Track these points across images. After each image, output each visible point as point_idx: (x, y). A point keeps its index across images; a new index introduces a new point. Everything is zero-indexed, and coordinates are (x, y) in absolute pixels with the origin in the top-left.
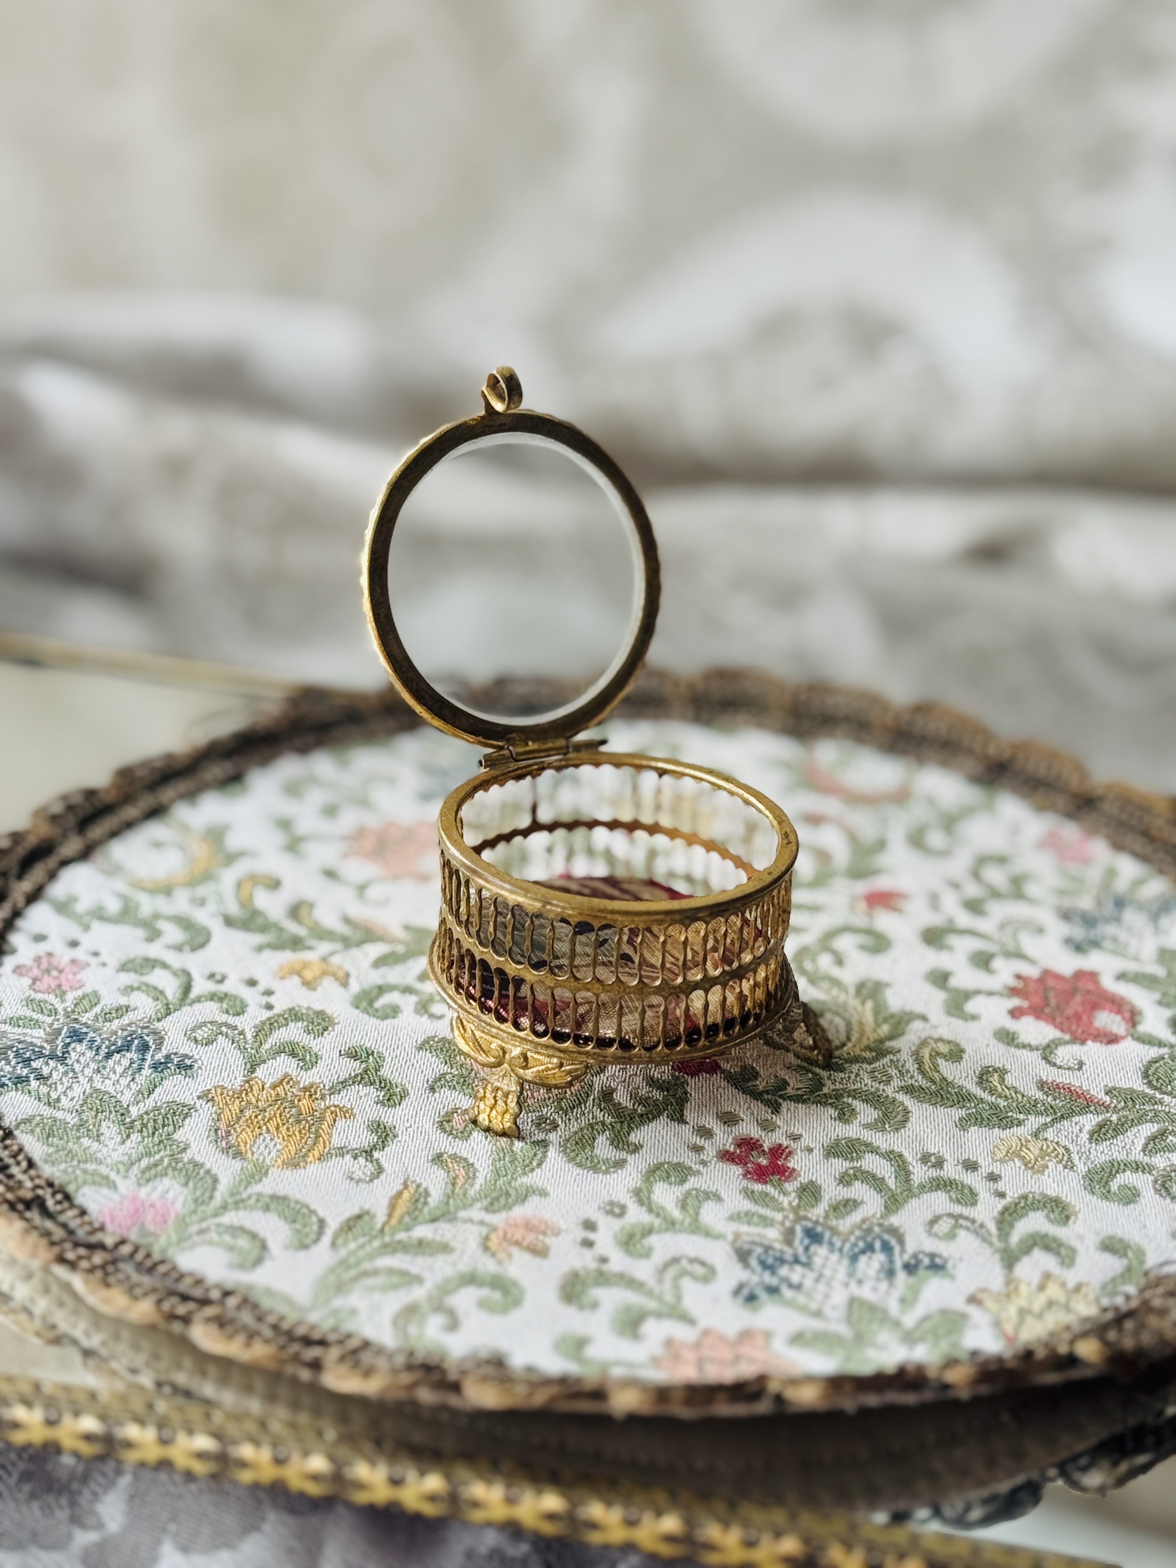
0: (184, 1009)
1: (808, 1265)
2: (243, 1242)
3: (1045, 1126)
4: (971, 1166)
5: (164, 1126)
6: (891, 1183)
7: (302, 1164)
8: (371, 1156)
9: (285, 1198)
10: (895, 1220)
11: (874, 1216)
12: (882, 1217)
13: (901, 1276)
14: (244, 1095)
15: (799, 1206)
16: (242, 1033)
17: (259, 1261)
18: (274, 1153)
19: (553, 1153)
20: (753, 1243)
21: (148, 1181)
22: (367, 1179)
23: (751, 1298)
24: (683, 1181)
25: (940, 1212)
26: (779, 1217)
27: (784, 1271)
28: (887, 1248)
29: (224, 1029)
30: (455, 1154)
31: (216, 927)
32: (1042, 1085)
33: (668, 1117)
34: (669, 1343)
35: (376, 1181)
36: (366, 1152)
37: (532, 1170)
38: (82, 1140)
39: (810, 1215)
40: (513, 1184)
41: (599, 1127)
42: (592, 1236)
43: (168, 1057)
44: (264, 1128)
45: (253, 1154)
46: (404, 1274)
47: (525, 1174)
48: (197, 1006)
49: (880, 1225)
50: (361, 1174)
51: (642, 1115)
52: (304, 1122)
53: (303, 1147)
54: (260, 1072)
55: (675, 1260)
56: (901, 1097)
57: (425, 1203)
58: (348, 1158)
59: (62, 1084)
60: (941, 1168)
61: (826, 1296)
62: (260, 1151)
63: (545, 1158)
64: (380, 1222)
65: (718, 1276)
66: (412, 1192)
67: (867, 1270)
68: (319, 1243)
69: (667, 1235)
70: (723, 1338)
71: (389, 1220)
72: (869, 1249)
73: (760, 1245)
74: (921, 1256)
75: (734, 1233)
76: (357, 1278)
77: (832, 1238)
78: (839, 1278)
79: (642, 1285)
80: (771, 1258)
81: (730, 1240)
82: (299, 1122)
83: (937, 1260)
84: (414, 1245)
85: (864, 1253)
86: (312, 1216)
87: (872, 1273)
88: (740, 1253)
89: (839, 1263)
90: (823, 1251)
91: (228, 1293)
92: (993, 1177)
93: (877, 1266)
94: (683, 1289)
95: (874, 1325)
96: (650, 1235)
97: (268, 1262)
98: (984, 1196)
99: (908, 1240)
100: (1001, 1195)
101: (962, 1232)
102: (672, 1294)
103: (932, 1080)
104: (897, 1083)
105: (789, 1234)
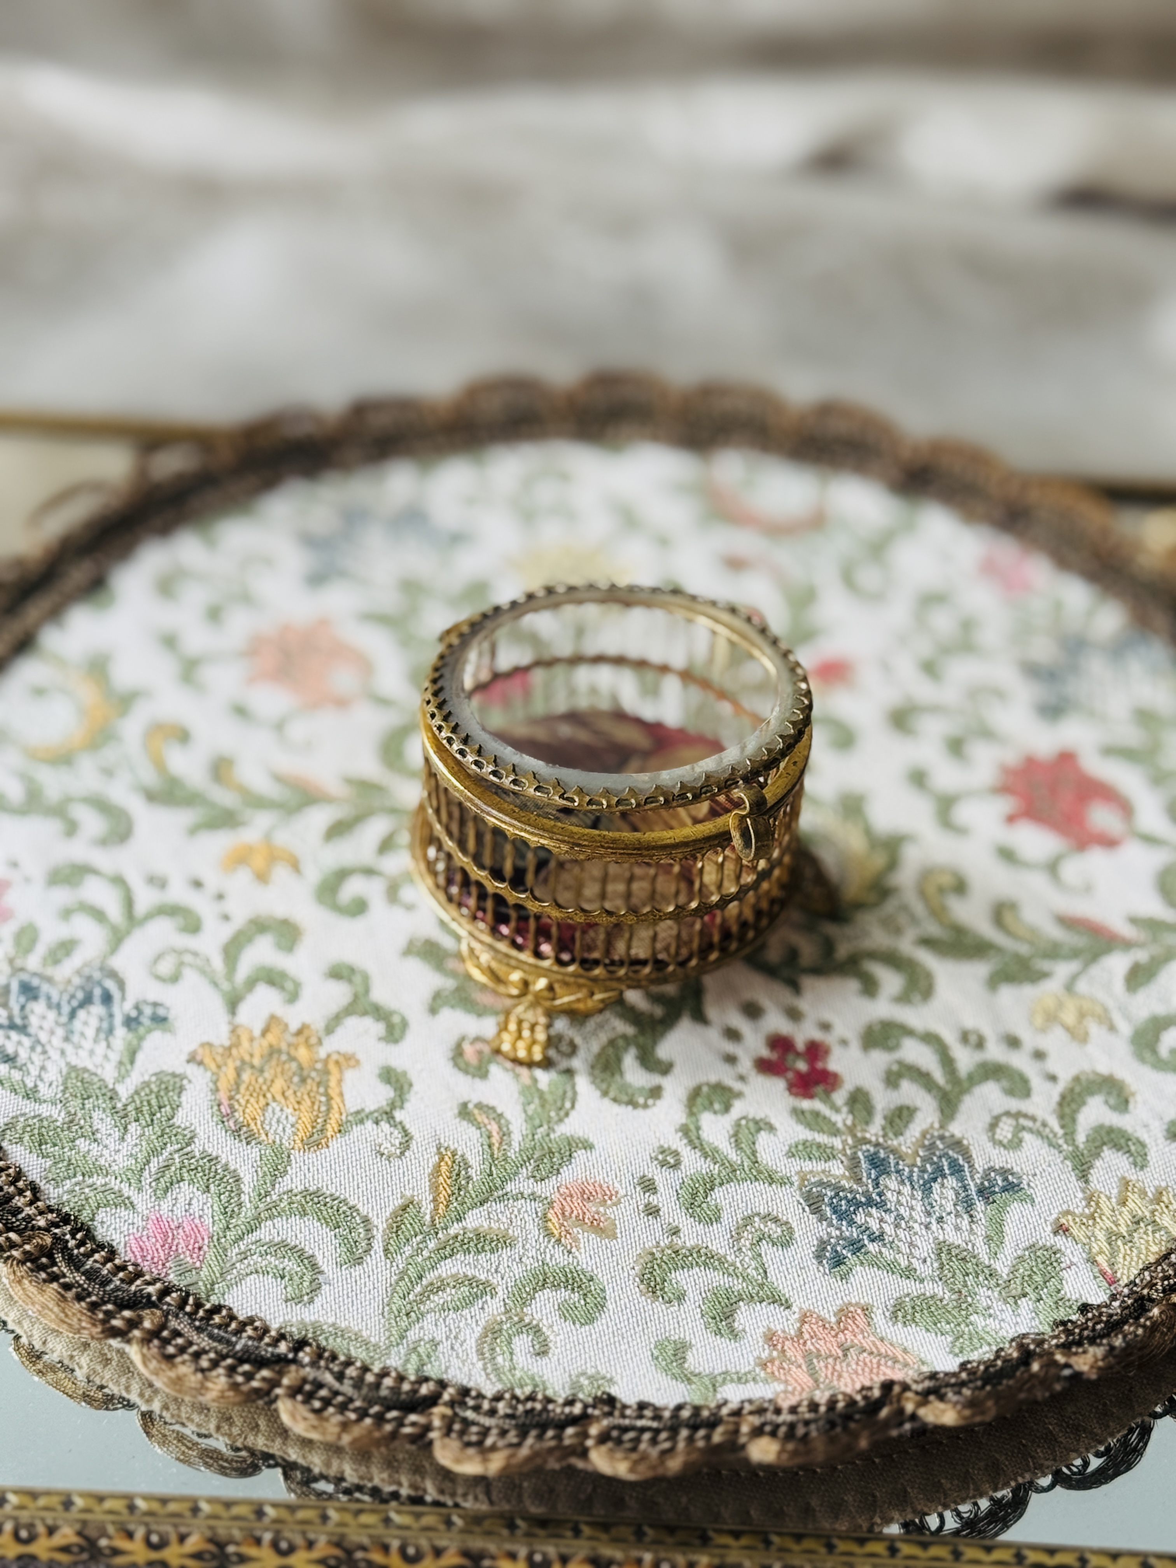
0: (134, 933)
1: (881, 1205)
2: (291, 1265)
3: (1075, 978)
4: (1013, 1042)
5: (160, 1107)
6: (939, 1076)
7: (323, 1141)
8: (393, 1118)
9: (317, 1193)
10: (955, 1129)
11: (932, 1127)
12: (942, 1127)
13: (980, 1205)
14: (234, 1052)
15: (854, 1125)
16: (207, 961)
17: (315, 1288)
18: (289, 1131)
19: (582, 1086)
20: (821, 1183)
21: (166, 1190)
22: (398, 1151)
23: (838, 1261)
24: (727, 1108)
25: (997, 1111)
26: (837, 1143)
27: (860, 1218)
28: (956, 1170)
29: (187, 957)
30: (480, 1102)
31: (135, 804)
32: (1061, 920)
33: (689, 1017)
34: (770, 1338)
35: (407, 1154)
36: (386, 1113)
37: (567, 1115)
38: (77, 1142)
39: (868, 1135)
40: (552, 1136)
41: (621, 1042)
42: (654, 1200)
43: (137, 1007)
44: (269, 1095)
45: (267, 1135)
46: (471, 1281)
47: (561, 1120)
48: (150, 928)
49: (942, 1138)
50: (389, 1145)
51: (662, 1019)
52: (309, 1080)
53: (318, 1117)
54: (243, 1015)
55: (748, 1220)
56: (922, 955)
57: (469, 1178)
58: (369, 1124)
59: (32, 1063)
60: (984, 1048)
61: (911, 1244)
62: (274, 1128)
63: (575, 1093)
64: (428, 1212)
65: (796, 1235)
66: (450, 1163)
67: (943, 1202)
68: (372, 1253)
69: (731, 1187)
70: (823, 1323)
71: (436, 1209)
72: (939, 1173)
73: (828, 1185)
74: (993, 1174)
75: (797, 1173)
76: (425, 1296)
77: (897, 1164)
78: (917, 1217)
79: (722, 1261)
80: (843, 1202)
81: (796, 1184)
82: (303, 1080)
83: (1010, 1177)
84: (471, 1239)
85: (935, 1180)
86: (355, 1214)
87: (949, 1207)
88: (811, 1202)
89: (913, 1197)
90: (891, 1183)
91: (300, 1344)
92: (1039, 1055)
93: (951, 1194)
94: (765, 1260)
95: (970, 1280)
96: (712, 1189)
97: (325, 1288)
98: (1037, 1083)
99: (974, 1156)
100: (1053, 1078)
101: (1027, 1136)
102: (756, 1269)
103: (945, 927)
104: (909, 933)
105: (854, 1166)
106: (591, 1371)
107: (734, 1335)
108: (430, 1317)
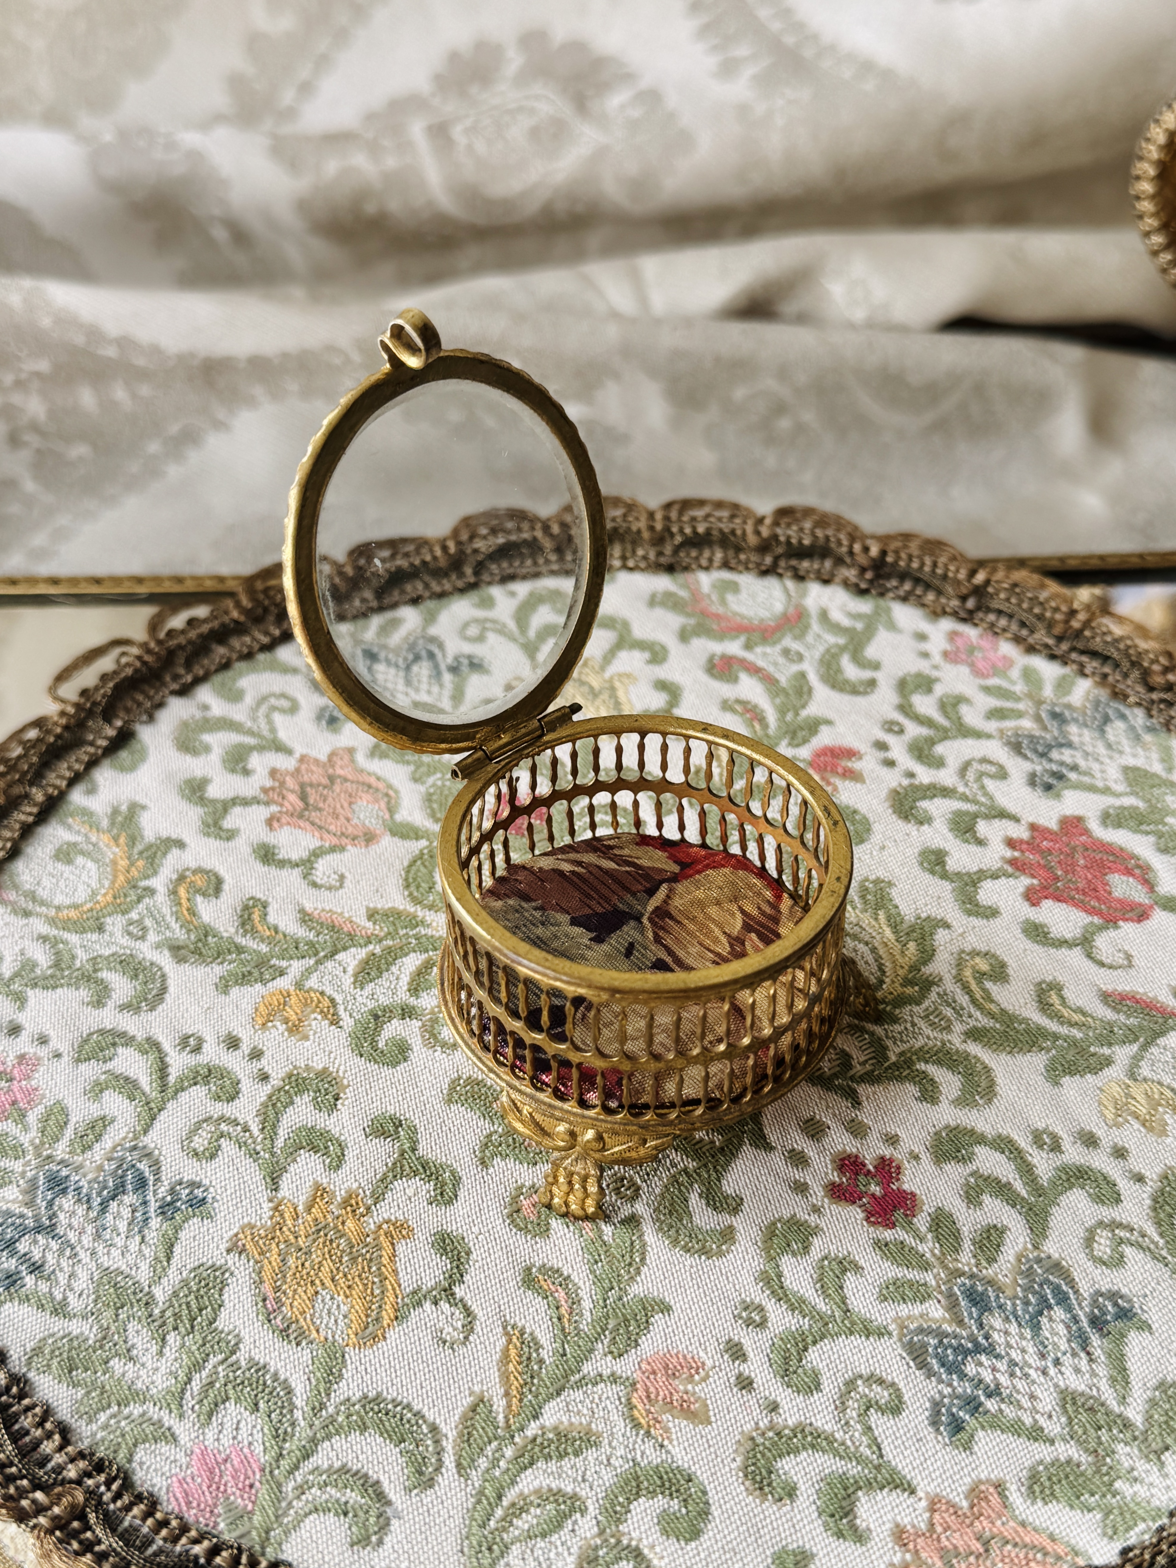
0: (169, 1105)
1: (990, 1351)
2: (353, 1497)
3: (1136, 1059)
4: (1090, 1141)
5: (200, 1310)
6: (1019, 1186)
7: (379, 1333)
8: (453, 1294)
9: (378, 1399)
10: (1051, 1248)
11: (1026, 1249)
12: (1036, 1247)
13: (1095, 1340)
14: (278, 1233)
15: (943, 1254)
16: (246, 1129)
17: (384, 1527)
18: (341, 1323)
19: (651, 1236)
20: (921, 1330)
21: (210, 1415)
22: (461, 1336)
23: (956, 1427)
24: (807, 1248)
25: (1089, 1222)
26: (929, 1278)
27: (970, 1369)
28: (1063, 1300)
29: (224, 1127)
30: (544, 1265)
31: (167, 963)
32: (1106, 997)
33: (751, 1145)
34: (899, 1536)
35: (471, 1338)
36: (445, 1290)
37: (638, 1271)
38: (112, 1363)
39: (960, 1266)
40: (625, 1300)
41: (683, 1179)
42: (745, 1369)
43: (172, 1191)
44: (317, 1282)
45: (318, 1331)
46: (556, 1495)
47: (632, 1278)
48: (182, 1097)
49: (1038, 1260)
50: (451, 1330)
51: (722, 1149)
52: (360, 1259)
53: (372, 1302)
54: (285, 1191)
55: (850, 1385)
56: (974, 1049)
57: (541, 1362)
58: (428, 1306)
59: (61, 1270)
60: (1062, 1152)
61: (1032, 1397)
62: (325, 1321)
63: (644, 1245)
64: (501, 1410)
65: (906, 1398)
66: (518, 1344)
67: (1056, 1339)
68: (444, 1470)
69: (826, 1345)
70: (955, 1509)
71: (509, 1406)
72: (1044, 1305)
73: (929, 1332)
74: (1101, 1299)
75: (894, 1320)
76: (507, 1521)
77: (998, 1297)
78: (1031, 1361)
79: (830, 1439)
80: (949, 1351)
81: (895, 1333)
82: (354, 1260)
83: (1120, 1301)
84: (551, 1441)
85: (1041, 1313)
86: (420, 1422)
87: (1064, 1345)
88: (915, 1354)
89: (1022, 1337)
90: (996, 1321)
92: (1120, 1153)
93: (1061, 1329)
94: (876, 1433)
95: (1104, 1436)
96: (806, 1349)
97: (395, 1523)
98: (1124, 1185)
99: (1077, 1279)
100: (1140, 1179)
101: (1128, 1251)
102: (869, 1446)
103: (993, 1016)
104: (958, 1028)
105: (953, 1305)
107: (858, 1536)
108: (515, 1549)
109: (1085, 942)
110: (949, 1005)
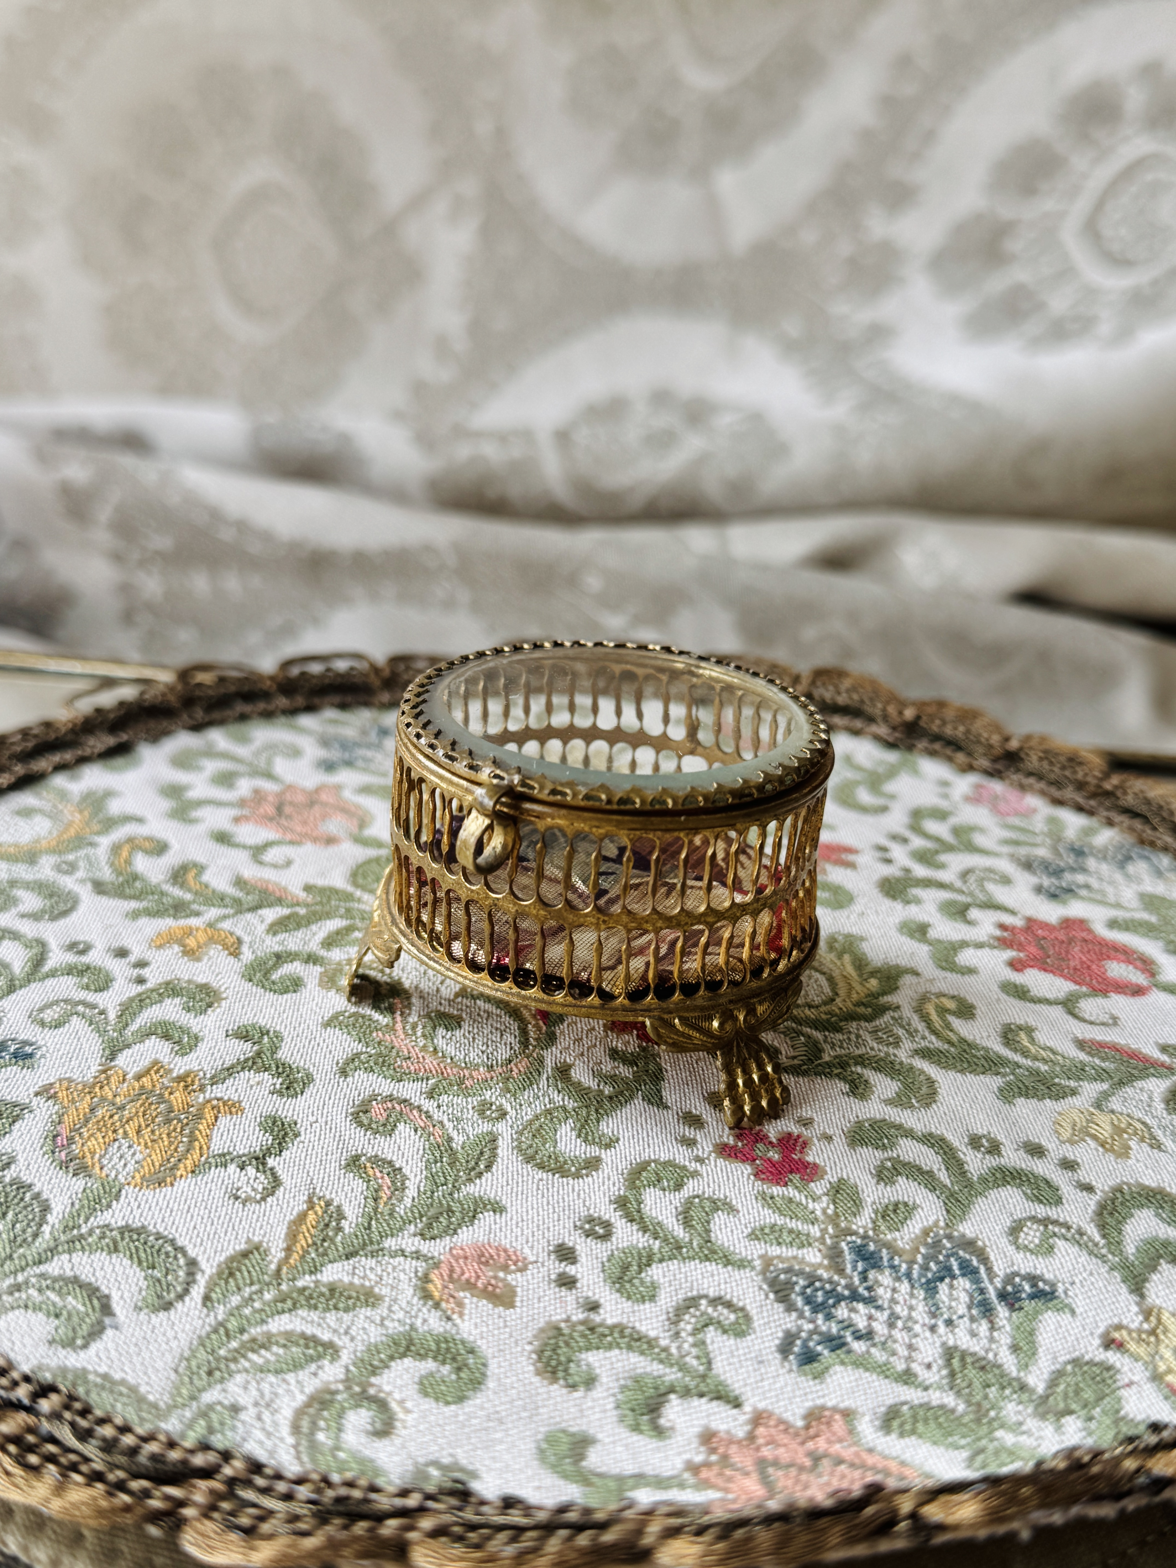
0: (33, 985)
1: (870, 1301)
2: (74, 1303)
3: (1105, 1096)
4: (1036, 1150)
6: (943, 1176)
7: (168, 1180)
8: (264, 1164)
9: (141, 1231)
10: (967, 1229)
11: (936, 1224)
12: (947, 1225)
13: (1002, 1311)
14: (97, 1089)
15: (836, 1214)
16: (102, 1013)
17: (97, 1332)
18: (130, 1167)
19: (505, 1150)
20: (791, 1270)
22: (258, 1197)
23: (809, 1358)
24: (679, 1186)
25: (1018, 1215)
26: (815, 1231)
27: (842, 1312)
28: (968, 1271)
29: (80, 1008)
30: (376, 1156)
31: (85, 893)
32: (1081, 1044)
33: (643, 1099)
34: (708, 1438)
35: (269, 1199)
36: (257, 1159)
37: (480, 1175)
39: (854, 1227)
40: (456, 1196)
41: (558, 1113)
42: (571, 1270)
44: (121, 1131)
45: (101, 1168)
46: (310, 1340)
47: (470, 1180)
48: (50, 982)
49: (949, 1237)
50: (249, 1190)
51: (611, 1098)
52: (175, 1122)
53: (172, 1156)
54: (122, 1060)
55: (692, 1302)
56: (919, 1063)
57: (339, 1229)
58: (232, 1168)
60: (999, 1154)
61: (911, 1347)
62: (113, 1163)
63: (494, 1155)
64: (275, 1260)
65: (756, 1324)
66: (320, 1213)
67: (953, 1304)
68: (187, 1299)
69: (674, 1265)
70: (785, 1426)
71: (287, 1258)
72: (946, 1273)
73: (800, 1273)
74: (1017, 1279)
75: (761, 1257)
76: (240, 1353)
77: (892, 1258)
78: (919, 1318)
79: (651, 1343)
80: (820, 1293)
81: (758, 1268)
82: (168, 1121)
83: (1041, 1284)
84: (323, 1295)
85: (942, 1279)
86: (179, 1256)
87: (962, 1309)
88: (777, 1288)
89: (912, 1295)
90: (885, 1278)
91: (45, 1390)
92: (1069, 1165)
93: (964, 1298)
94: (710, 1348)
95: (993, 1392)
96: (649, 1265)
97: (109, 1332)
98: (1067, 1190)
99: (992, 1258)
100: (1088, 1188)
101: (1060, 1243)
102: (698, 1358)
103: (949, 1042)
104: (907, 1045)
105: (834, 1256)
106: (446, 1461)
107: (659, 1432)
108: (239, 1378)
109: (1069, 1005)
110: (903, 1027)
